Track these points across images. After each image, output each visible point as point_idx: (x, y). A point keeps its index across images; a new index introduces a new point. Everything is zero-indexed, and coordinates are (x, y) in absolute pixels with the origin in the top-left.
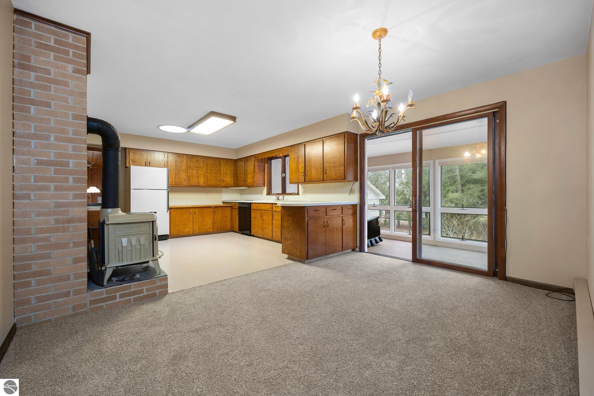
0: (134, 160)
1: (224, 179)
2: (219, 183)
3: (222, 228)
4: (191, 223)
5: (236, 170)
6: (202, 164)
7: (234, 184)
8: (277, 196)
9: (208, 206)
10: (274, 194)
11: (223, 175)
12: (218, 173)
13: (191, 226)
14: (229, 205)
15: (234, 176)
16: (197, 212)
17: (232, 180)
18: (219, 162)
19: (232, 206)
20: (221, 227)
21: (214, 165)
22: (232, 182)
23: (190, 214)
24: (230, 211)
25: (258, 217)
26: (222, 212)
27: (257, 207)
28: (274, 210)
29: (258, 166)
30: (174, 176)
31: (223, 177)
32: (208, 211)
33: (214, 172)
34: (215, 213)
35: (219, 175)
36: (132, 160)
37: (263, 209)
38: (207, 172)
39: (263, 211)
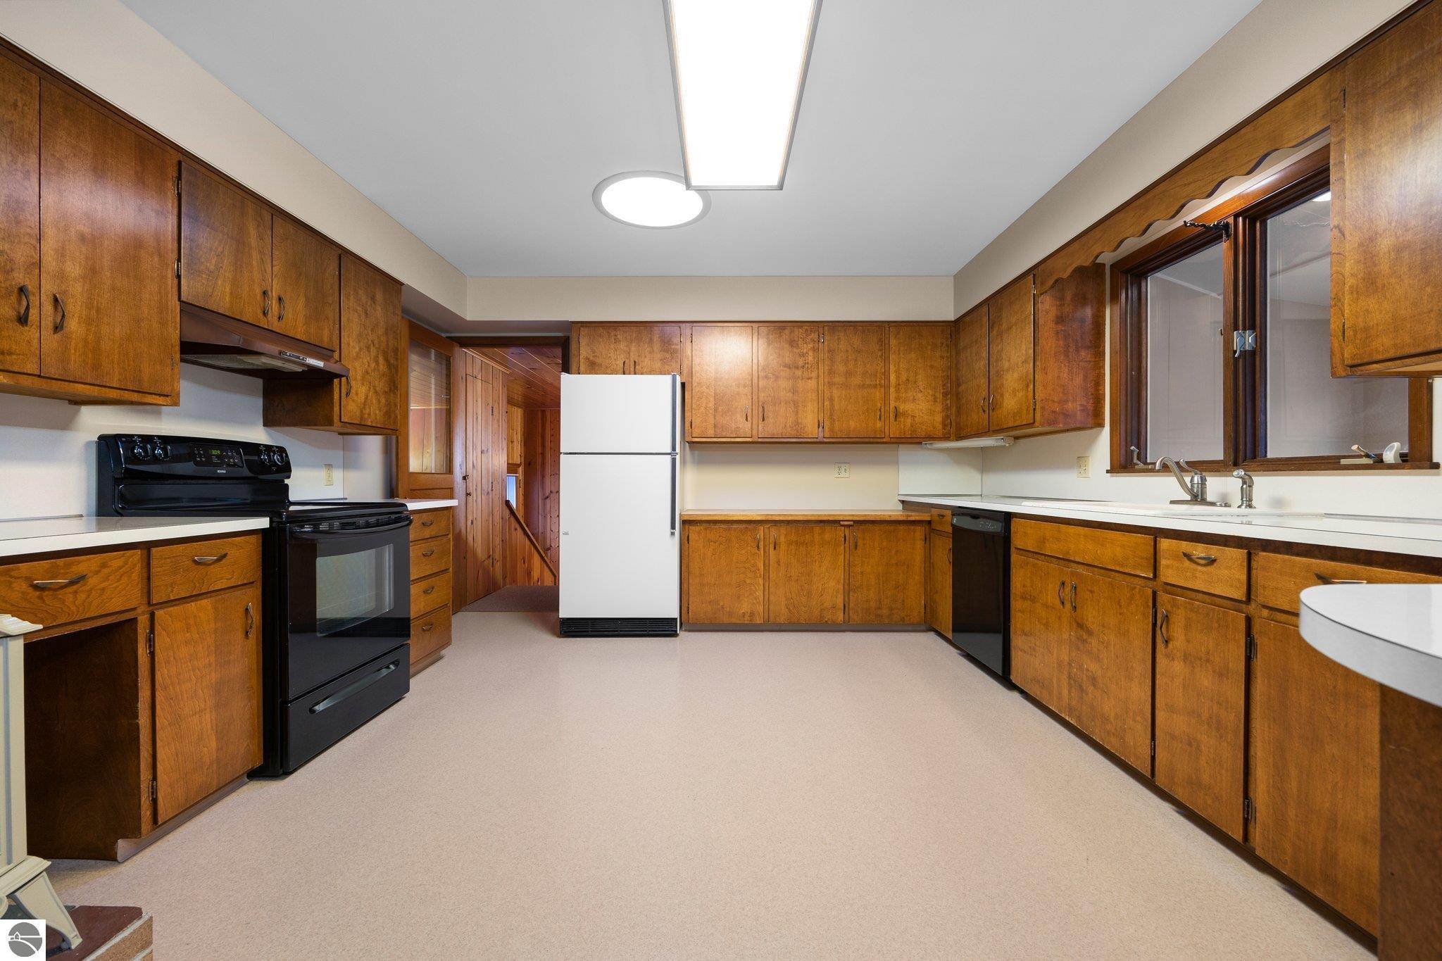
0: (591, 358)
1: (902, 407)
2: (879, 425)
3: (885, 612)
4: (761, 581)
5: (957, 364)
6: (811, 353)
7: (944, 425)
8: (1187, 479)
9: (825, 518)
10: (1165, 468)
11: (898, 390)
12: (875, 386)
13: (759, 594)
14: (917, 518)
15: (945, 394)
16: (782, 539)
17: (939, 408)
18: (880, 340)
19: (929, 522)
20: (880, 608)
21: (859, 351)
22: (938, 418)
23: (758, 547)
24: (919, 544)
25: (1051, 597)
26: (885, 544)
27: (1043, 540)
28: (1170, 574)
29: (1060, 319)
30: (711, 405)
31: (898, 399)
32: (827, 536)
33: (856, 380)
34: (856, 548)
35: (878, 394)
36: (587, 359)
37: (1078, 559)
38: (831, 384)
39: (1080, 570)
